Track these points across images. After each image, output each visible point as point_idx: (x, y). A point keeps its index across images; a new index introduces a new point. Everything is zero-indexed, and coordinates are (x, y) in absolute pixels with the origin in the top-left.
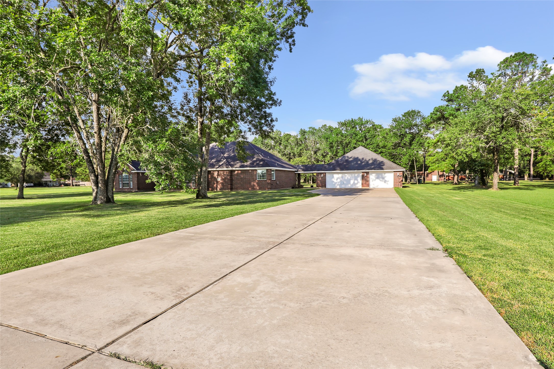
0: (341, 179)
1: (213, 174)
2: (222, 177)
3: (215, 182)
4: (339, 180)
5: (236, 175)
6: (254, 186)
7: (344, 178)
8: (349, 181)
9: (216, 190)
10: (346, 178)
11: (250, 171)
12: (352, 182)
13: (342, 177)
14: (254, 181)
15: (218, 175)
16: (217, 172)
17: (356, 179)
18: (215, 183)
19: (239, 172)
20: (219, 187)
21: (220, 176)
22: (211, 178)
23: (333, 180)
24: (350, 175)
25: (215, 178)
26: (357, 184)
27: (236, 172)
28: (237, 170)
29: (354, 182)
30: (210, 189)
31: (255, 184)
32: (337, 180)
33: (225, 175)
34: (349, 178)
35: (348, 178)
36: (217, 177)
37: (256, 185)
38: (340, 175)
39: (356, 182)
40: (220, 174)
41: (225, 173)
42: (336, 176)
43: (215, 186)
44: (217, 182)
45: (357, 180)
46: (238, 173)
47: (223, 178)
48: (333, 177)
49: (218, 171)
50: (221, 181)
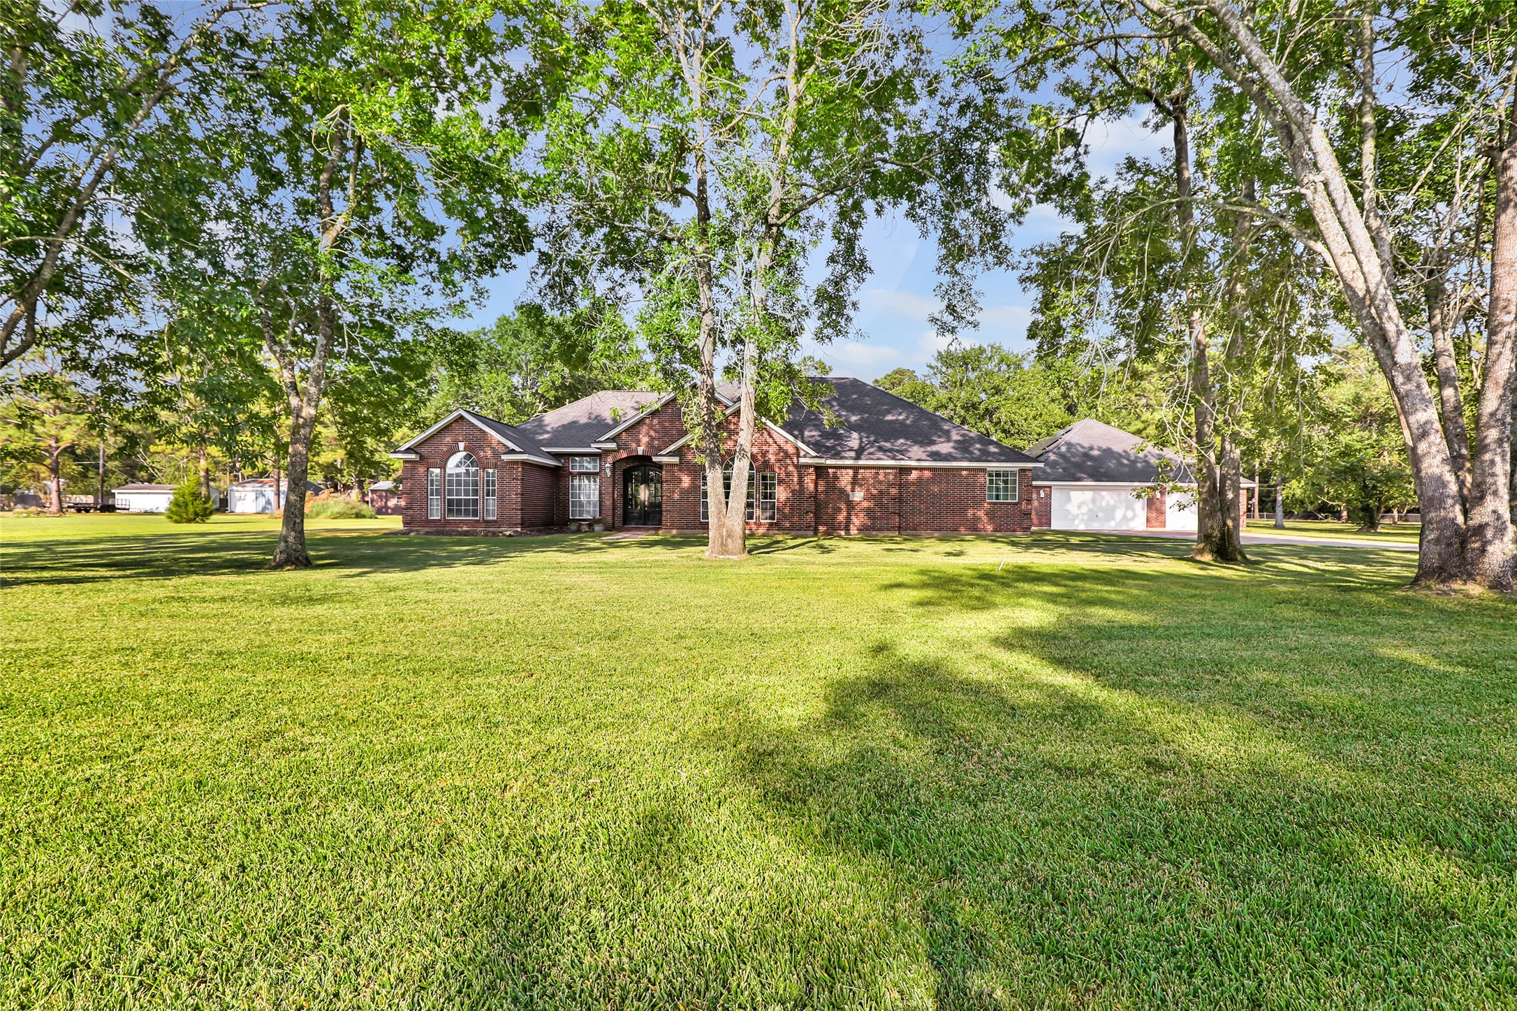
0: (1091, 506)
1: (836, 478)
2: (868, 490)
3: (843, 506)
4: (1084, 509)
5: (913, 484)
6: (977, 519)
7: (1098, 503)
8: (1110, 512)
9: (843, 533)
10: (1104, 504)
11: (964, 473)
12: (1119, 514)
13: (1094, 501)
14: (977, 504)
15: (855, 482)
16: (851, 472)
17: (1129, 507)
18: (840, 510)
19: (927, 474)
20: (856, 521)
21: (861, 486)
22: (826, 492)
23: (1069, 507)
24: (1115, 495)
25: (842, 492)
26: (1132, 519)
27: (914, 475)
28: (916, 469)
29: (1124, 516)
30: (822, 528)
31: (981, 513)
32: (1079, 507)
33: (880, 482)
34: (1112, 502)
35: (1108, 504)
36: (849, 488)
37: (985, 519)
38: (1089, 495)
39: (1130, 514)
40: (863, 479)
41: (881, 477)
42: (1077, 496)
43: (841, 517)
44: (851, 506)
45: (1133, 510)
46: (920, 479)
47: (874, 492)
48: (1069, 500)
49: (856, 469)
50: (865, 504)
